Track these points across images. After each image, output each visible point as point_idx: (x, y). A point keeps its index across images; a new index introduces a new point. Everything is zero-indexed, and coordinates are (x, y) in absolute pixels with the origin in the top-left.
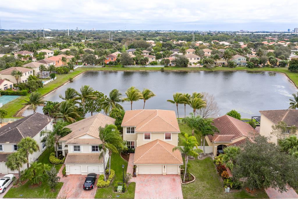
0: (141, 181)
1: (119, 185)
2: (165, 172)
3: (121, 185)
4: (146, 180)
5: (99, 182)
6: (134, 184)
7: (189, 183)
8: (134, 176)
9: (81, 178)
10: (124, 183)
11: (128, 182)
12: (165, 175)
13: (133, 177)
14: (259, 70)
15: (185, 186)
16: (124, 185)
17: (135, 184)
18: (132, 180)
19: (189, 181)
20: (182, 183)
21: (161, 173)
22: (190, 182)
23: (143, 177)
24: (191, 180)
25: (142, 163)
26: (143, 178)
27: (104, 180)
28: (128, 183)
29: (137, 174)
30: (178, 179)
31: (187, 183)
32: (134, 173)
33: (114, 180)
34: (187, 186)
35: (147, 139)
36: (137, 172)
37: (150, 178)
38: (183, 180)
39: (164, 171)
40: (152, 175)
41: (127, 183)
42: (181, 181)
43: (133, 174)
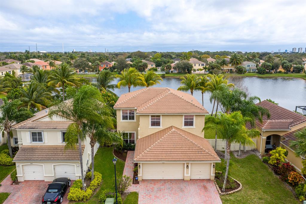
0: (148, 190)
1: (108, 197)
2: (188, 175)
3: (111, 197)
4: (155, 189)
5: (71, 191)
6: (136, 195)
7: (232, 192)
8: (136, 181)
9: (42, 186)
10: (118, 194)
11: (125, 191)
12: (187, 181)
13: (133, 183)
14: (271, 75)
15: (228, 198)
16: (117, 197)
17: (138, 194)
18: (132, 188)
19: (231, 189)
20: (220, 192)
21: (180, 177)
22: (234, 191)
23: (151, 183)
24: (235, 188)
25: (149, 160)
26: (152, 186)
27: (81, 189)
28: (125, 193)
29: (140, 179)
30: (211, 187)
31: (230, 192)
32: (134, 177)
33: (99, 188)
34: (232, 198)
35: (155, 126)
36: (141, 175)
37: (162, 185)
38: (221, 188)
39: (187, 173)
40: (166, 181)
41: (122, 193)
42: (219, 189)
43: (133, 180)
